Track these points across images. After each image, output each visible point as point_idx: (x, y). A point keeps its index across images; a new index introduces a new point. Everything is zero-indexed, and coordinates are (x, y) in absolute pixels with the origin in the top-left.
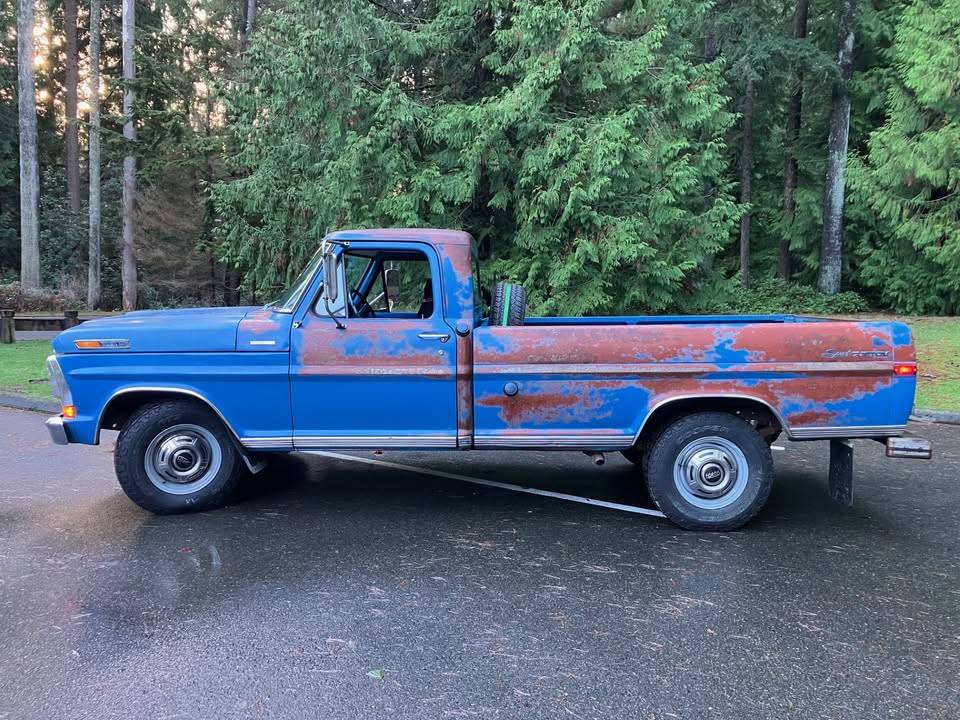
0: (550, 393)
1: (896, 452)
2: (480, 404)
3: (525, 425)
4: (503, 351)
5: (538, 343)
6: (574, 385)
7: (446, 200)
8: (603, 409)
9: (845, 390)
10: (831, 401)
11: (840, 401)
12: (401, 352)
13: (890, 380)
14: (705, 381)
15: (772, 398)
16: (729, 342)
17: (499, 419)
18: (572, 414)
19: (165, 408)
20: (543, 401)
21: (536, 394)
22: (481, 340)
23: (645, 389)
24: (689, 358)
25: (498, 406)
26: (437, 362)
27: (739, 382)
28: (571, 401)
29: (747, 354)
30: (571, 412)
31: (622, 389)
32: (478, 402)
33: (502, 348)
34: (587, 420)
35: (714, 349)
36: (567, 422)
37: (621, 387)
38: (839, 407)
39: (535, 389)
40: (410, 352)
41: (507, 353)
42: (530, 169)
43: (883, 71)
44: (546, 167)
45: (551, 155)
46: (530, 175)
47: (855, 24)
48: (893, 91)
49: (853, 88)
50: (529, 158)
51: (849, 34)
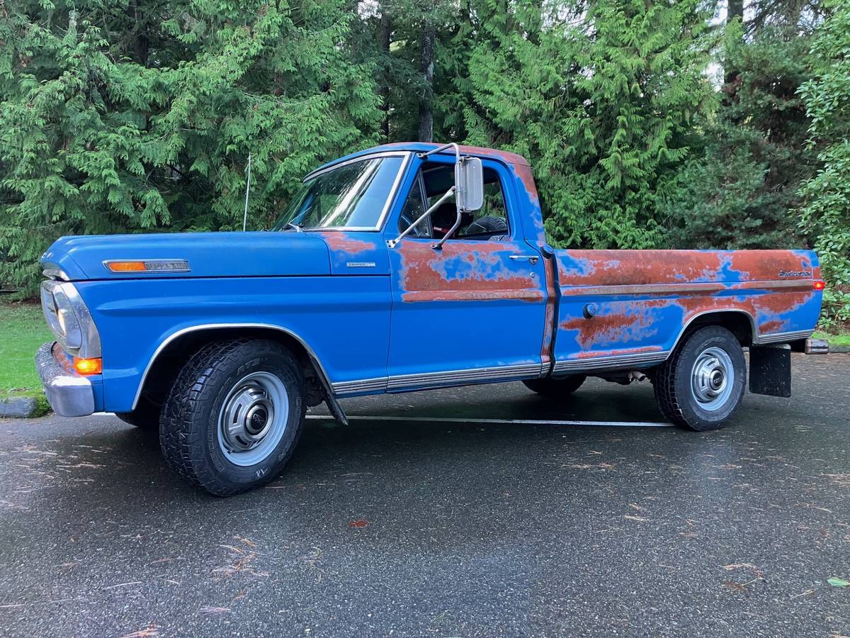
0: (618, 314)
1: (814, 350)
2: (563, 328)
3: (595, 347)
4: (583, 273)
5: (608, 265)
6: (634, 305)
7: (145, 161)
8: (652, 327)
9: (789, 303)
10: (782, 312)
11: (787, 311)
12: (498, 275)
13: (812, 294)
14: (716, 298)
15: (753, 311)
16: (729, 264)
17: (576, 342)
18: (630, 334)
19: (238, 353)
20: (611, 322)
21: (607, 315)
22: (563, 262)
23: (681, 306)
24: (707, 278)
25: (577, 329)
26: (528, 285)
27: (736, 299)
28: (631, 321)
29: (739, 274)
30: (630, 331)
31: (667, 308)
32: (561, 326)
33: (581, 270)
34: (640, 339)
35: (721, 270)
36: (625, 342)
37: (666, 305)
38: (785, 317)
39: (607, 310)
40: (505, 274)
41: (586, 275)
42: (235, 137)
43: (457, 96)
44: (250, 138)
45: (258, 126)
46: (234, 143)
47: (433, 56)
48: (468, 112)
49: (435, 106)
50: (232, 126)
51: (430, 63)
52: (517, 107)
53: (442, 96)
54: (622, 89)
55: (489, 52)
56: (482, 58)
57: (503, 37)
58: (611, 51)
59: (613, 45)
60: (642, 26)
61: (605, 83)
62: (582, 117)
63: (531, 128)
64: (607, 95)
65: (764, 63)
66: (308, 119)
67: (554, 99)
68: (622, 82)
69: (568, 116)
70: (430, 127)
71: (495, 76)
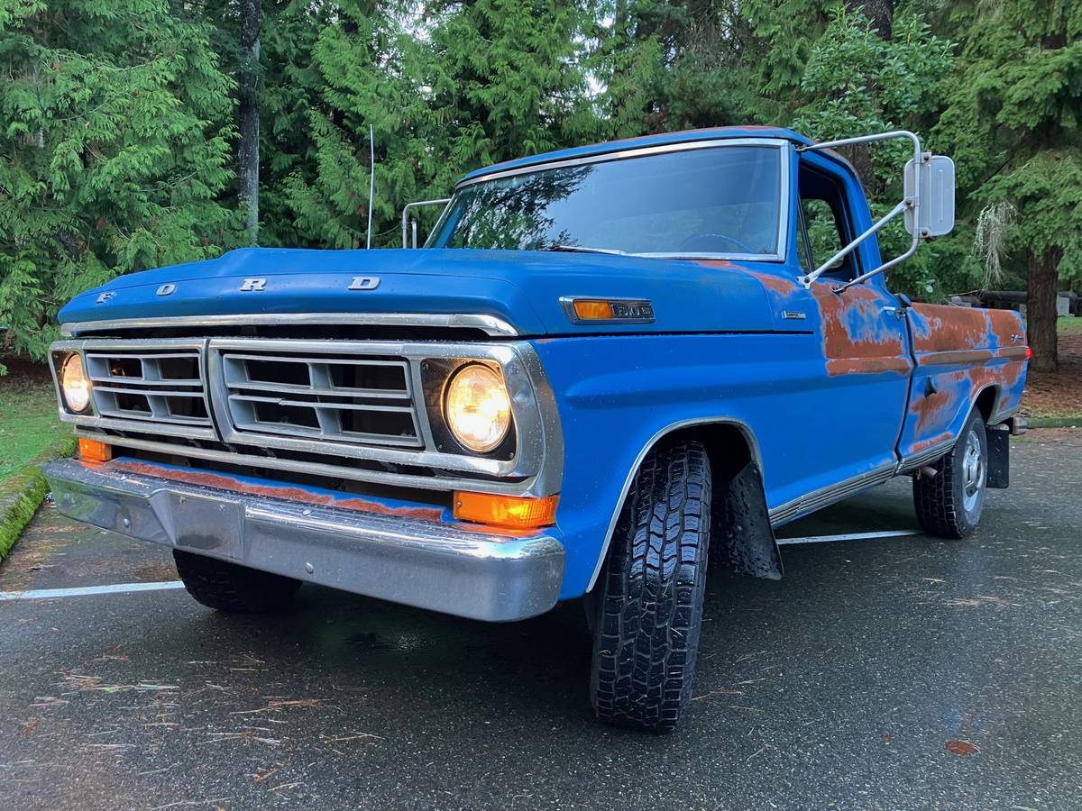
42: (24, 111)
43: (295, 91)
44: (50, 114)
45: (66, 96)
46: (23, 121)
47: (261, 29)
48: (314, 114)
49: (263, 102)
50: (15, 92)
51: (255, 40)
52: (394, 114)
53: (272, 89)
54: (532, 106)
55: (343, 36)
56: (335, 43)
57: (363, 18)
58: (514, 55)
59: (518, 49)
60: (554, 30)
61: (512, 95)
62: (478, 137)
63: (410, 145)
64: (513, 112)
65: (697, 93)
66: (152, 95)
67: (443, 109)
68: (532, 96)
69: (460, 134)
70: (256, 132)
71: (357, 70)
